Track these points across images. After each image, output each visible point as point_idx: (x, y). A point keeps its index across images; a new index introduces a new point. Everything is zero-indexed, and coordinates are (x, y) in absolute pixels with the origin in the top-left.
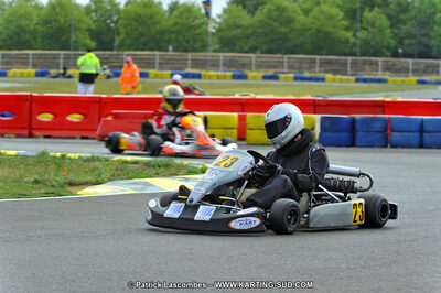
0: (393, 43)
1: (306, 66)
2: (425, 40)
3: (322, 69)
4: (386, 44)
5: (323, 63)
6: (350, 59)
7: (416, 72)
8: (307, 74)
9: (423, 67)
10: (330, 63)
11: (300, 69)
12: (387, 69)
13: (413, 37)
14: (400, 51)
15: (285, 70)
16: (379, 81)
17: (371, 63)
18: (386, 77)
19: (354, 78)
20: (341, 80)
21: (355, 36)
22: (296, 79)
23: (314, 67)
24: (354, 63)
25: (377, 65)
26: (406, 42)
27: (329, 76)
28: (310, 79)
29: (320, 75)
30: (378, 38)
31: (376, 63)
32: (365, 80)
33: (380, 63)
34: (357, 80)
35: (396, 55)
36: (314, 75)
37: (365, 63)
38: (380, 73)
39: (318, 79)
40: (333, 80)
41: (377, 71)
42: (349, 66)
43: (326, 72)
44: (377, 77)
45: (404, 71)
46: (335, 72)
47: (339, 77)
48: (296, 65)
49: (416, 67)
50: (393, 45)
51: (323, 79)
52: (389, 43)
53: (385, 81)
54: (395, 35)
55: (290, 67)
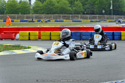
0: (83, 10)
1: (58, 18)
2: (92, 9)
3: (63, 18)
4: (81, 11)
5: (63, 17)
6: (71, 15)
7: (90, 18)
8: (58, 20)
9: (92, 17)
10: (65, 16)
11: (56, 18)
12: (81, 18)
13: (89, 9)
14: (85, 13)
15: (52, 19)
16: (79, 21)
17: (77, 16)
18: (81, 20)
19: (72, 21)
20: (68, 21)
21: (72, 9)
22: (55, 21)
23: (61, 18)
24: (72, 16)
25: (79, 17)
26: (87, 10)
27: (65, 20)
28: (59, 21)
29: (62, 20)
30: (79, 9)
31: (78, 16)
32: (75, 21)
33: (79, 16)
34: (73, 21)
35: (84, 14)
36: (60, 20)
37: (75, 16)
38: (79, 19)
39: (61, 21)
40: (66, 21)
41: (79, 18)
42: (70, 17)
43: (64, 19)
44: (79, 20)
45: (86, 18)
46: (66, 19)
47: (68, 20)
48: (55, 17)
49: (90, 17)
50: (83, 11)
51: (63, 21)
52: (82, 11)
53: (81, 21)
54: (84, 8)
55: (54, 18)
